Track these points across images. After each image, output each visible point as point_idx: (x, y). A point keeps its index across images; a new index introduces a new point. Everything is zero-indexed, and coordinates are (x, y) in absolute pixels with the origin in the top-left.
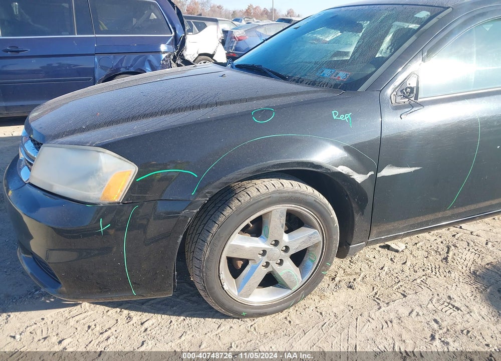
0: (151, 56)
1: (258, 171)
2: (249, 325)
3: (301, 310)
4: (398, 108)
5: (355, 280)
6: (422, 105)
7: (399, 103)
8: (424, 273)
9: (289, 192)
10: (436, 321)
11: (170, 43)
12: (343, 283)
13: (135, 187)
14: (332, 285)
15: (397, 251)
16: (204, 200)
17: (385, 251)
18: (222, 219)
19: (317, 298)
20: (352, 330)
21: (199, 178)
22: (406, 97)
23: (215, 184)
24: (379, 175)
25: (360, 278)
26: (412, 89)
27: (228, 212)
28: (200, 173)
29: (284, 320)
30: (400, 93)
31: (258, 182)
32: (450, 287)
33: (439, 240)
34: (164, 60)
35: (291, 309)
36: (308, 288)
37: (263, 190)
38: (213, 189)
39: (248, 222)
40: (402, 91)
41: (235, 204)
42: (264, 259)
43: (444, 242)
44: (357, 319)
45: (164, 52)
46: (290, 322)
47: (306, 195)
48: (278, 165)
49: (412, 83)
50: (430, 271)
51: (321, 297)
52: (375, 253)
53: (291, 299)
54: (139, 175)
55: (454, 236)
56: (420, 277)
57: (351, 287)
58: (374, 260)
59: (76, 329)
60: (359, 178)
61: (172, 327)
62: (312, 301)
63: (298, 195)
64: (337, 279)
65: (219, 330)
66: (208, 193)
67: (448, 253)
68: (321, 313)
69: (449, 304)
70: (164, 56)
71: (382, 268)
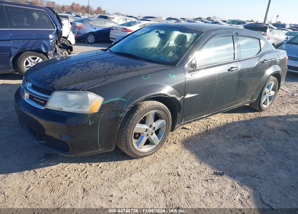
0: (44, 41)
1: (147, 98)
2: (141, 160)
3: (159, 153)
4: (190, 72)
5: (175, 141)
6: (198, 70)
7: (190, 70)
8: (200, 136)
9: (156, 105)
10: (208, 151)
11: (54, 34)
12: (172, 142)
13: (103, 106)
14: (168, 144)
15: (188, 129)
16: (128, 110)
17: (184, 130)
18: (134, 117)
19: (164, 148)
20: (180, 157)
21: (126, 101)
22: (192, 68)
23: (132, 103)
24: (185, 97)
25: (177, 140)
26: (194, 64)
27: (136, 114)
28: (126, 99)
29: (154, 157)
30: (190, 66)
31: (144, 102)
32: (210, 140)
33: (203, 124)
34: (52, 43)
35: (155, 153)
36: (161, 144)
37: (147, 105)
38: (131, 105)
39: (142, 118)
40: (191, 65)
41: (138, 111)
42: (147, 133)
43: (205, 125)
44: (181, 153)
45: (52, 39)
46: (156, 157)
47: (162, 106)
48: (153, 95)
49: (194, 62)
50: (202, 135)
51: (165, 148)
52: (180, 131)
53: (156, 149)
54: (104, 101)
55: (208, 122)
56: (199, 138)
57: (175, 143)
58: (180, 133)
59: (70, 171)
60: (179, 99)
61: (111, 165)
62: (162, 150)
63: (159, 106)
64: (169, 141)
65: (131, 164)
66: (130, 107)
67: (207, 128)
68: (167, 153)
69: (211, 145)
70: (51, 41)
71: (185, 136)
